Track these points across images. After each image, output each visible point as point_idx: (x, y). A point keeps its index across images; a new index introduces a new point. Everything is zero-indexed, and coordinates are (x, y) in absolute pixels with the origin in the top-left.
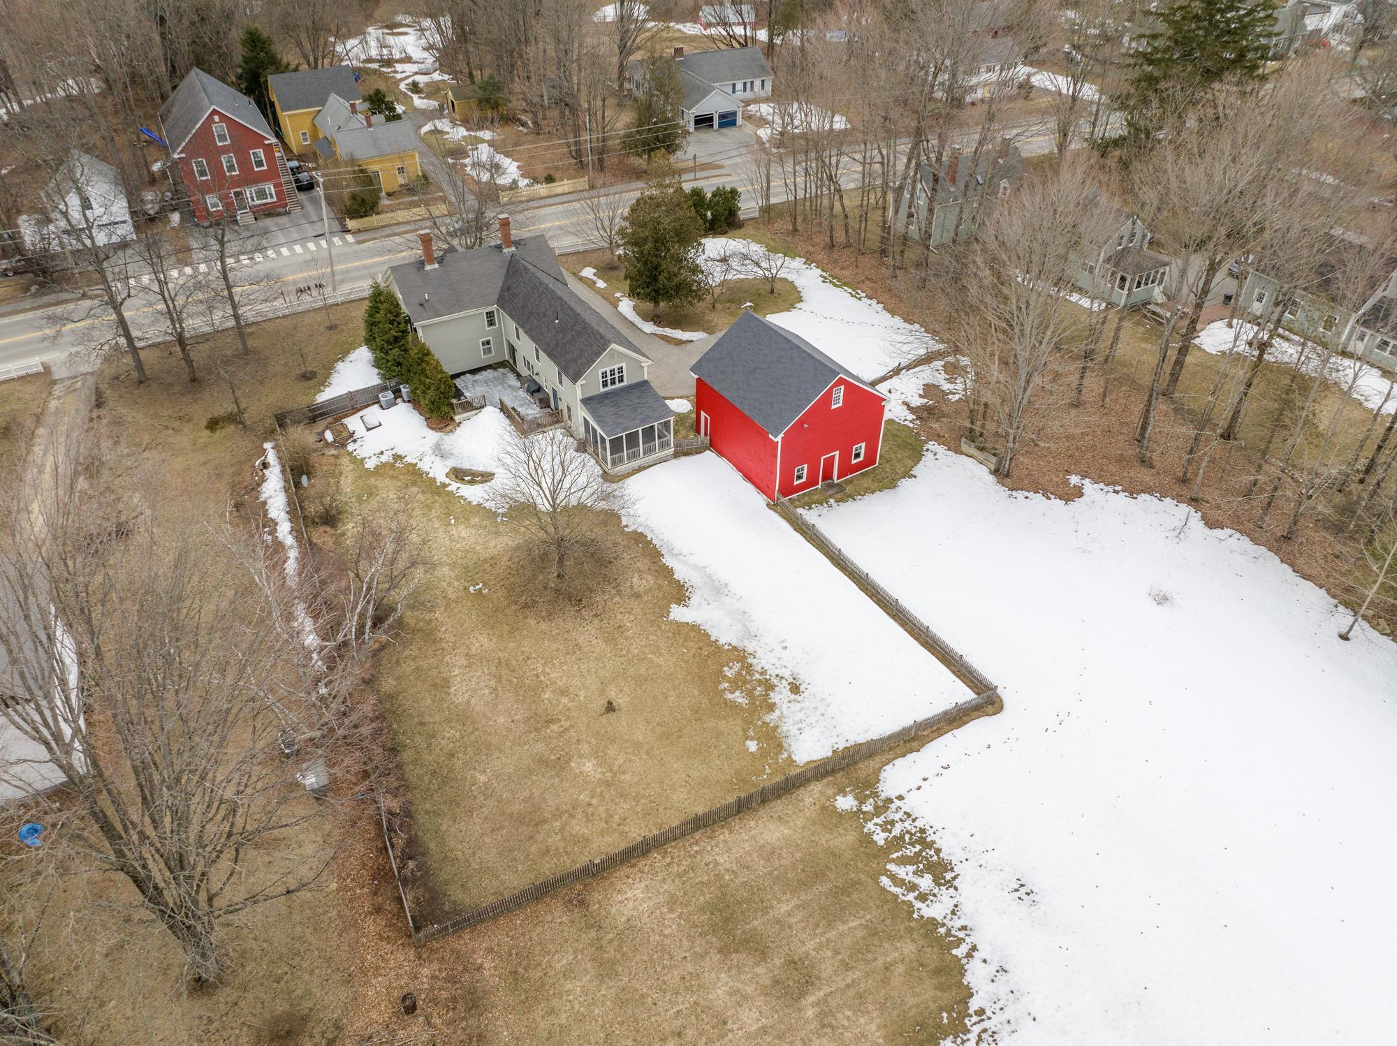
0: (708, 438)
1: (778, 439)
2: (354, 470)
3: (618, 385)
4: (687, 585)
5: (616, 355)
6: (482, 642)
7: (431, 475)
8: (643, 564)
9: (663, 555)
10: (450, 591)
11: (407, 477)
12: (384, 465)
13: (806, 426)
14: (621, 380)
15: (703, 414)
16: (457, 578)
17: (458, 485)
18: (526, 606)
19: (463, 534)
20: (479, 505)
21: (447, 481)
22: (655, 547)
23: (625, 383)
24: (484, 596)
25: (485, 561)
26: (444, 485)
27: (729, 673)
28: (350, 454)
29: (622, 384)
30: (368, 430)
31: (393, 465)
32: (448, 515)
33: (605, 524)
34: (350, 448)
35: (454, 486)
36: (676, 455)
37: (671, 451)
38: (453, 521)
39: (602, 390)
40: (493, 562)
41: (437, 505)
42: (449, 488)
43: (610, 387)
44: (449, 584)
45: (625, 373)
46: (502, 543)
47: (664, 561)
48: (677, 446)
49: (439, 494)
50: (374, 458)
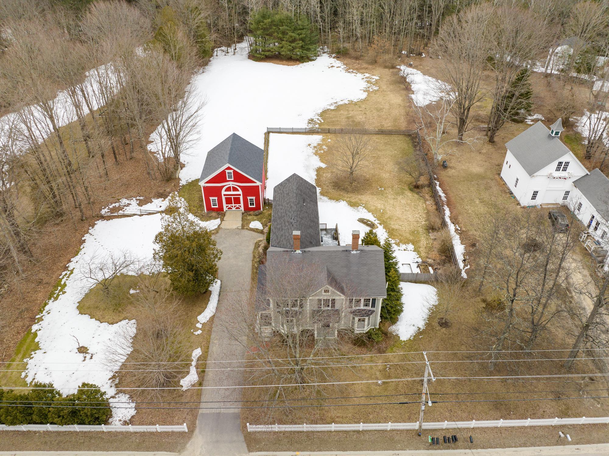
2: (420, 247)
4: (315, 170)
6: (385, 175)
7: (385, 230)
8: (323, 179)
10: (390, 191)
11: (396, 234)
12: (405, 243)
16: (387, 193)
17: (374, 222)
18: (368, 180)
19: (379, 205)
20: (369, 212)
21: (378, 225)
24: (380, 186)
25: (375, 195)
26: (380, 224)
27: (322, 152)
28: (420, 257)
30: (409, 264)
31: (401, 241)
32: (383, 213)
33: (326, 192)
34: (420, 260)
35: (376, 222)
38: (382, 210)
40: (372, 194)
41: (386, 217)
42: (379, 222)
44: (390, 192)
46: (366, 198)
49: (384, 221)
50: (409, 249)
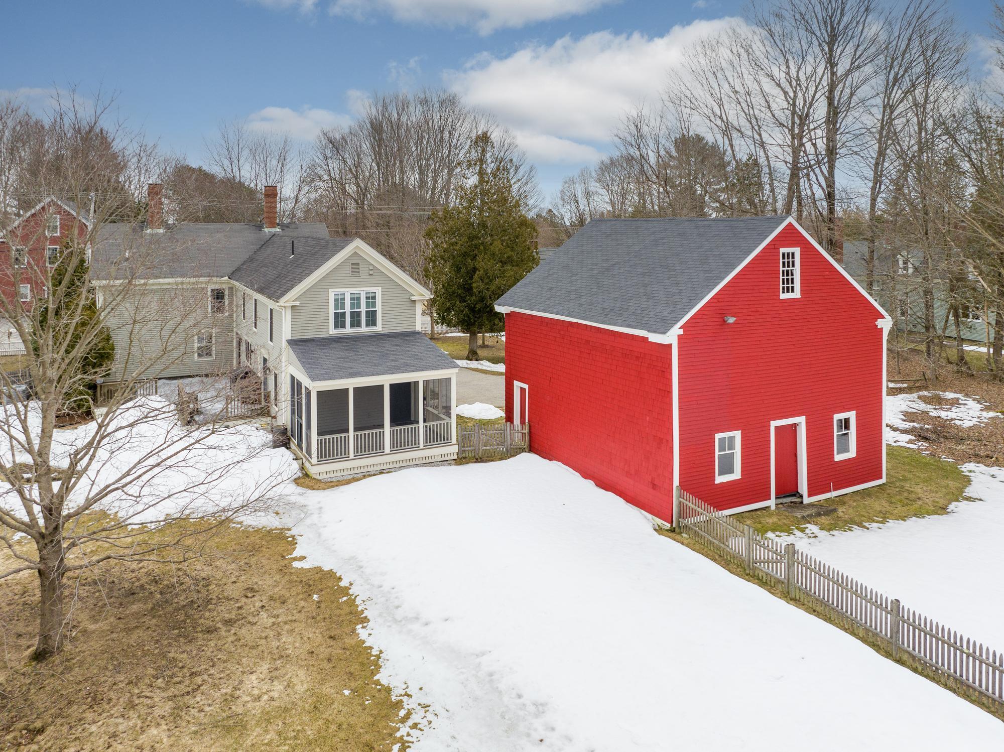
0: (527, 427)
1: (671, 337)
3: (364, 329)
4: (408, 704)
5: (363, 269)
9: (366, 620)
13: (731, 320)
14: (372, 319)
15: (517, 385)
22: (352, 602)
23: (379, 328)
29: (372, 329)
33: (251, 552)
36: (461, 460)
37: (452, 450)
39: (333, 331)
43: (348, 330)
45: (379, 308)
47: (362, 633)
48: (463, 440)
